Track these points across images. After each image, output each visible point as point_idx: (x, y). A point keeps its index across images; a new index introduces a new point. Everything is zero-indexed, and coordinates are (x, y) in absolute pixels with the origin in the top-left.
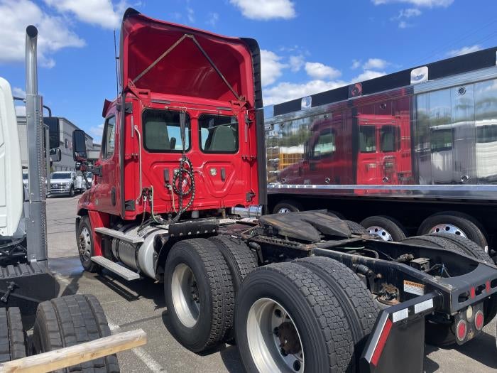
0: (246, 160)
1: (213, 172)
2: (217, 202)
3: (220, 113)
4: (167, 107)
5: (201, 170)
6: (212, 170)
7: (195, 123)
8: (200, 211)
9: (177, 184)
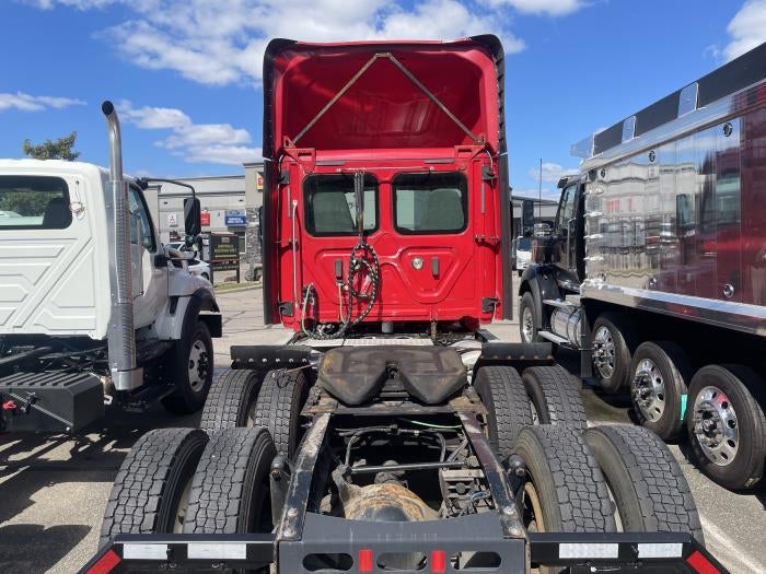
0: (483, 243)
1: (418, 264)
2: (425, 310)
3: (432, 168)
4: (339, 170)
5: (395, 260)
6: (416, 260)
7: (386, 189)
8: (395, 323)
9: (355, 280)
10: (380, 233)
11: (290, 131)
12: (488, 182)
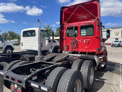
2: (86, 50)
3: (87, 24)
4: (72, 26)
5: (80, 41)
6: (84, 41)
9: (74, 44)
10: (78, 36)
11: (65, 21)
12: (98, 26)
